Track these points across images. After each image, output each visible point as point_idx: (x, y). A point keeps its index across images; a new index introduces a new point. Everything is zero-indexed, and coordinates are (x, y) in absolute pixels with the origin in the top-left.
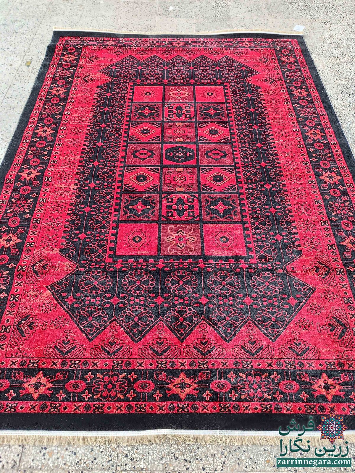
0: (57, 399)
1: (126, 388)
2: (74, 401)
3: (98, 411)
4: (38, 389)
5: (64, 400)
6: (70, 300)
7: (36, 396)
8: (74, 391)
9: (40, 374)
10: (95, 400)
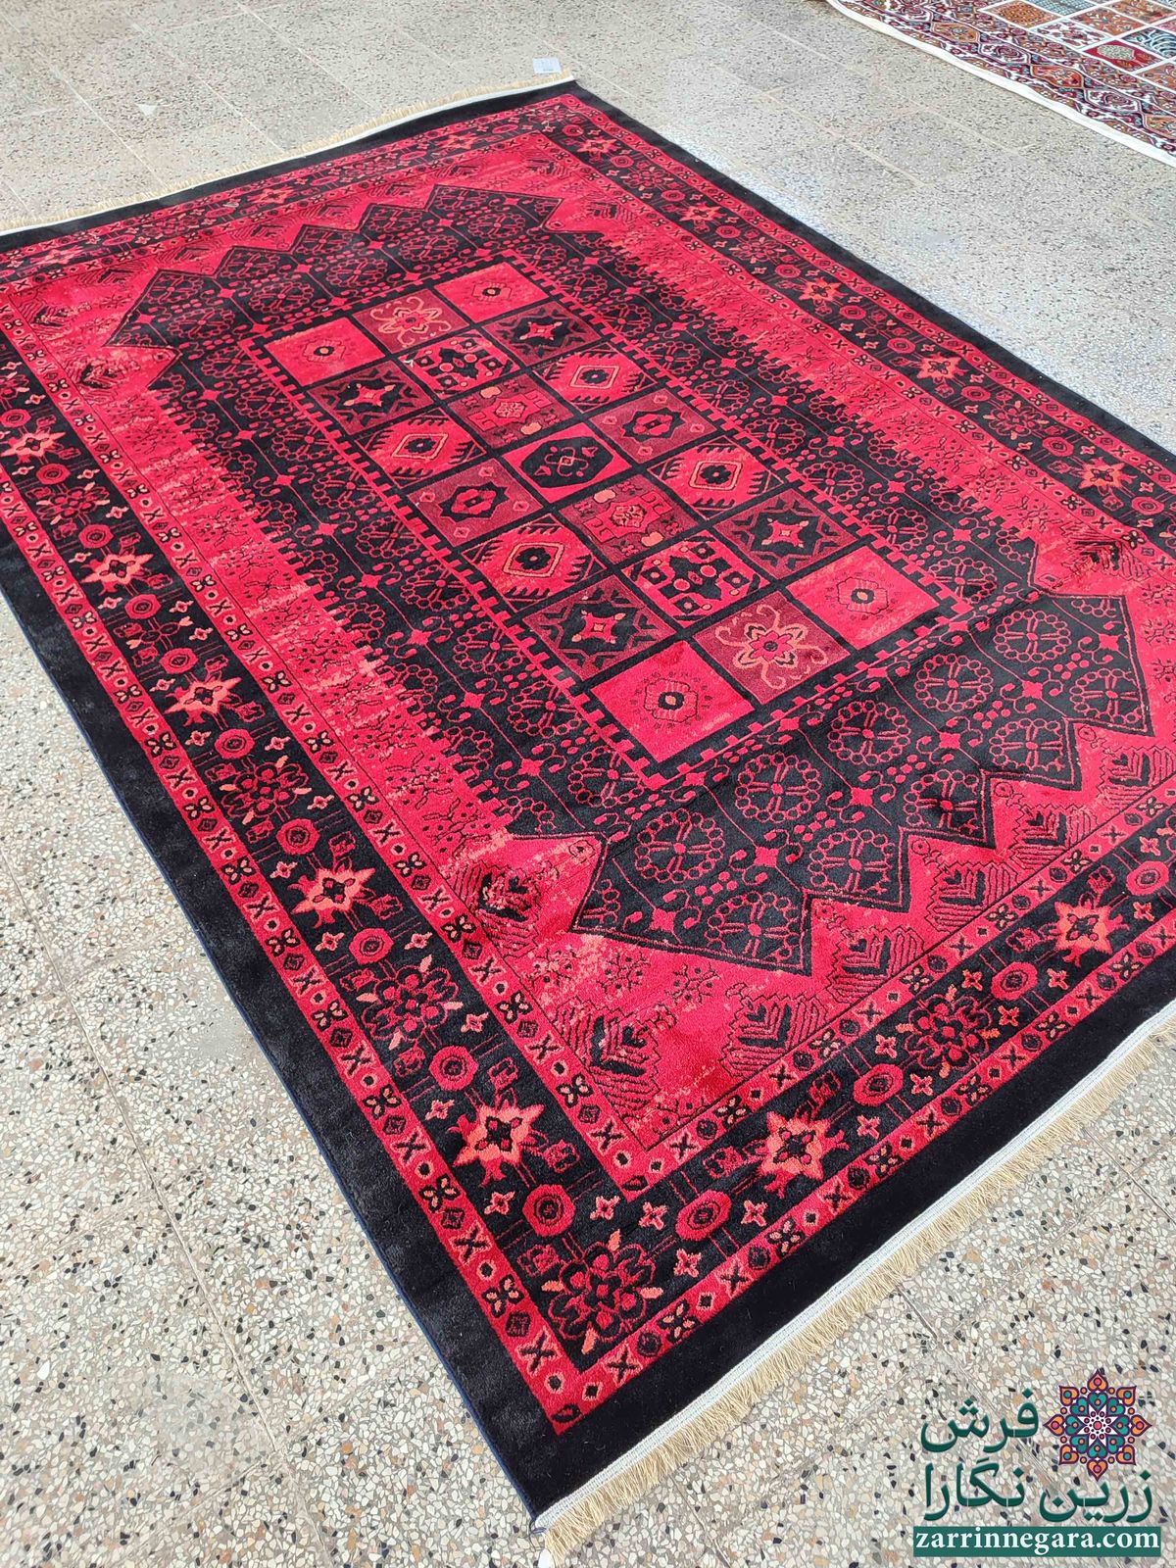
0: (868, 1141)
1: (982, 1011)
2: (908, 1116)
3: (979, 1095)
4: (804, 1153)
5: (883, 1130)
6: (663, 921)
7: (814, 1170)
8: (886, 1096)
9: (774, 1120)
10: (948, 1082)
